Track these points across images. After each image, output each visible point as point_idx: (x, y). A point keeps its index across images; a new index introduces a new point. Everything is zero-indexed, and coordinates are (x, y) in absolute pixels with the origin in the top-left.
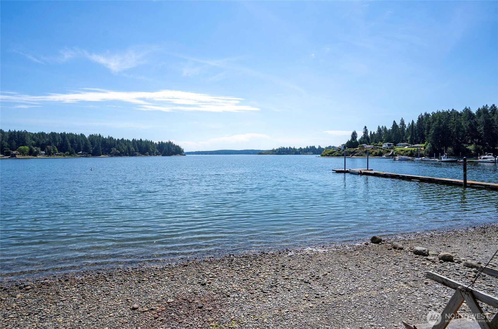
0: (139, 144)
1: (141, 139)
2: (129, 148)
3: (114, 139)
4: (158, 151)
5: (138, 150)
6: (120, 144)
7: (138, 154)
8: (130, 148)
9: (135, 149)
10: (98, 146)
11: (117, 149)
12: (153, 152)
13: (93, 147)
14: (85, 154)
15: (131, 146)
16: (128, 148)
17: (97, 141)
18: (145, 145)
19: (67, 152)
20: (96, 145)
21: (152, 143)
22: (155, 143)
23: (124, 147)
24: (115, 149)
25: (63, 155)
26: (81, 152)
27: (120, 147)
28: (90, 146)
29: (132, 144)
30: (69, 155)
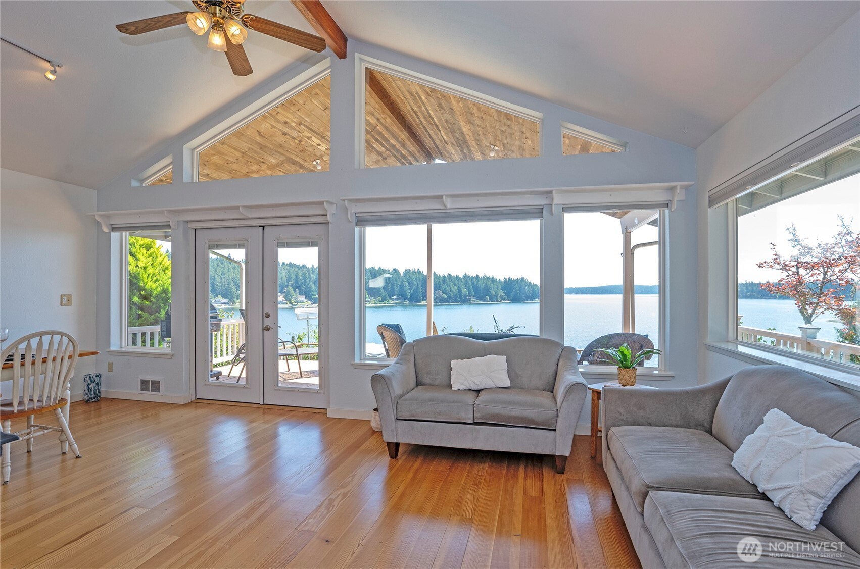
0: (474, 283)
1: (477, 275)
2: (460, 290)
3: (438, 275)
4: (504, 294)
5: (474, 293)
6: (447, 284)
7: (473, 300)
8: (462, 290)
9: (470, 292)
10: (418, 287)
11: (443, 293)
12: (496, 296)
13: (410, 289)
14: (400, 299)
15: (463, 286)
16: (458, 289)
17: (416, 279)
18: (483, 285)
19: (379, 298)
20: (414, 286)
21: (493, 280)
22: (498, 280)
23: (452, 289)
24: (441, 292)
25: (374, 303)
26: (395, 297)
27: (448, 289)
28: (408, 288)
29: (464, 283)
30: (381, 302)
